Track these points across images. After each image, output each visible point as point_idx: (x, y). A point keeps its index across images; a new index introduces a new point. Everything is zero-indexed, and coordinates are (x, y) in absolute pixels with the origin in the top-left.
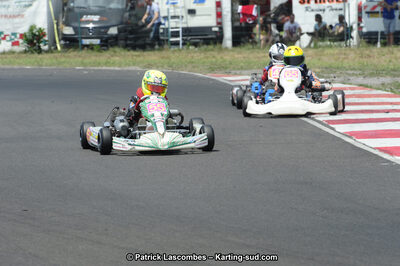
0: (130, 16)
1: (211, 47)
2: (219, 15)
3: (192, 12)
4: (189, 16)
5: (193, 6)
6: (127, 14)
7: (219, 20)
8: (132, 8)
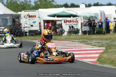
0: (13, 27)
1: (37, 36)
2: (40, 26)
3: (32, 26)
4: (31, 27)
5: (32, 24)
6: (12, 27)
7: (40, 28)
8: (14, 25)
